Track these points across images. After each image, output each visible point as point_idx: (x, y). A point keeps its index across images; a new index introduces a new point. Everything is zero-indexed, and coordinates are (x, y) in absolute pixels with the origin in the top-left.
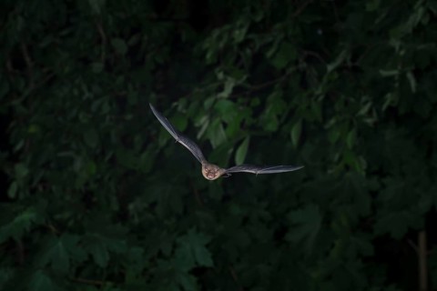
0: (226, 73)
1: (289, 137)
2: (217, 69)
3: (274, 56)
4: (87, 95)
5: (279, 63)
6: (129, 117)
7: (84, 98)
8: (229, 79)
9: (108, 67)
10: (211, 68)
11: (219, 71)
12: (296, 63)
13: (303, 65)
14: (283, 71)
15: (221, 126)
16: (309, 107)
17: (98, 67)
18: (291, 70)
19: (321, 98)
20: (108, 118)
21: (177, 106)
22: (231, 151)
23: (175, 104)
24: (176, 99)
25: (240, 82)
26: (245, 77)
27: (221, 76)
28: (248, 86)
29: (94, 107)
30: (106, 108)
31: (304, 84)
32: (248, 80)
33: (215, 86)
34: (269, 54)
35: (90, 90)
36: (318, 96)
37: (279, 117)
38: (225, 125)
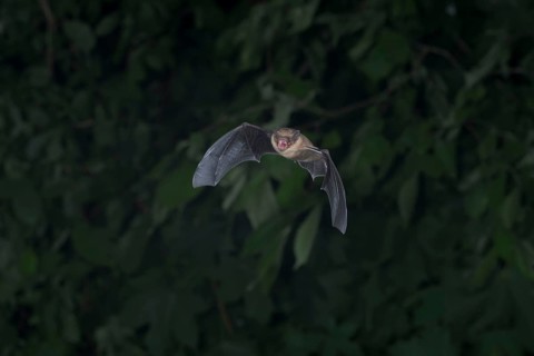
0: (278, 87)
1: (395, 207)
2: (261, 81)
3: (365, 56)
4: (20, 127)
5: (376, 69)
6: (97, 167)
7: (16, 132)
8: (284, 97)
9: (59, 76)
10: (249, 77)
11: (265, 85)
12: (408, 68)
13: (420, 72)
14: (383, 84)
15: (268, 186)
16: (431, 151)
17: (41, 75)
18: (397, 81)
19: (453, 134)
20: (58, 170)
21: (185, 150)
22: (287, 231)
23: (182, 144)
24: (184, 136)
25: (303, 104)
26: (312, 95)
27: (267, 92)
28: (318, 111)
29: (32, 149)
30: (55, 152)
31: (422, 108)
32: (319, 100)
33: (257, 110)
34: (356, 52)
35: (25, 117)
36: (447, 131)
37: (376, 169)
38: (275, 184)
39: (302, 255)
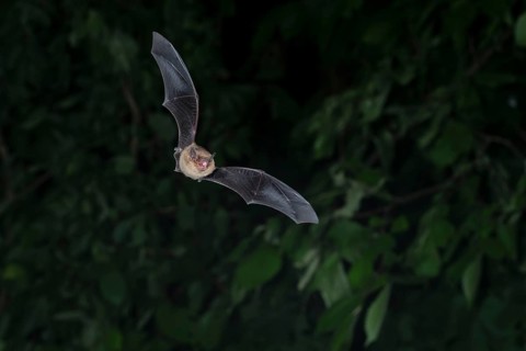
0: (349, 174)
1: (459, 287)
2: (334, 168)
3: (432, 145)
4: (107, 212)
5: (442, 157)
6: (180, 251)
8: (355, 184)
9: (143, 164)
10: (322, 165)
11: (337, 172)
12: (472, 156)
13: (484, 160)
14: (449, 171)
15: (340, 267)
16: (494, 235)
17: (125, 163)
18: (463, 168)
19: (515, 219)
20: (142, 252)
21: (263, 233)
22: (358, 310)
23: (260, 228)
24: (262, 221)
25: (374, 190)
26: (382, 182)
27: (339, 179)
28: (388, 197)
29: (118, 234)
30: (140, 236)
31: (485, 194)
32: (388, 187)
34: (424, 141)
35: (111, 203)
36: (509, 215)
37: (441, 251)
38: (347, 266)
39: (372, 332)
